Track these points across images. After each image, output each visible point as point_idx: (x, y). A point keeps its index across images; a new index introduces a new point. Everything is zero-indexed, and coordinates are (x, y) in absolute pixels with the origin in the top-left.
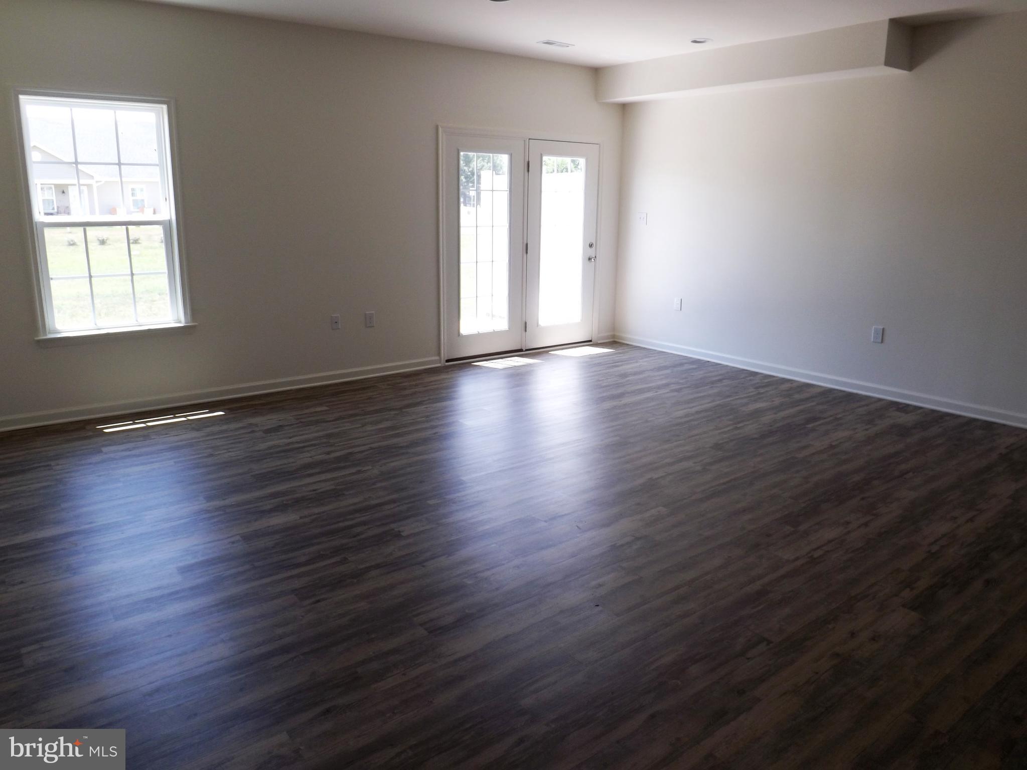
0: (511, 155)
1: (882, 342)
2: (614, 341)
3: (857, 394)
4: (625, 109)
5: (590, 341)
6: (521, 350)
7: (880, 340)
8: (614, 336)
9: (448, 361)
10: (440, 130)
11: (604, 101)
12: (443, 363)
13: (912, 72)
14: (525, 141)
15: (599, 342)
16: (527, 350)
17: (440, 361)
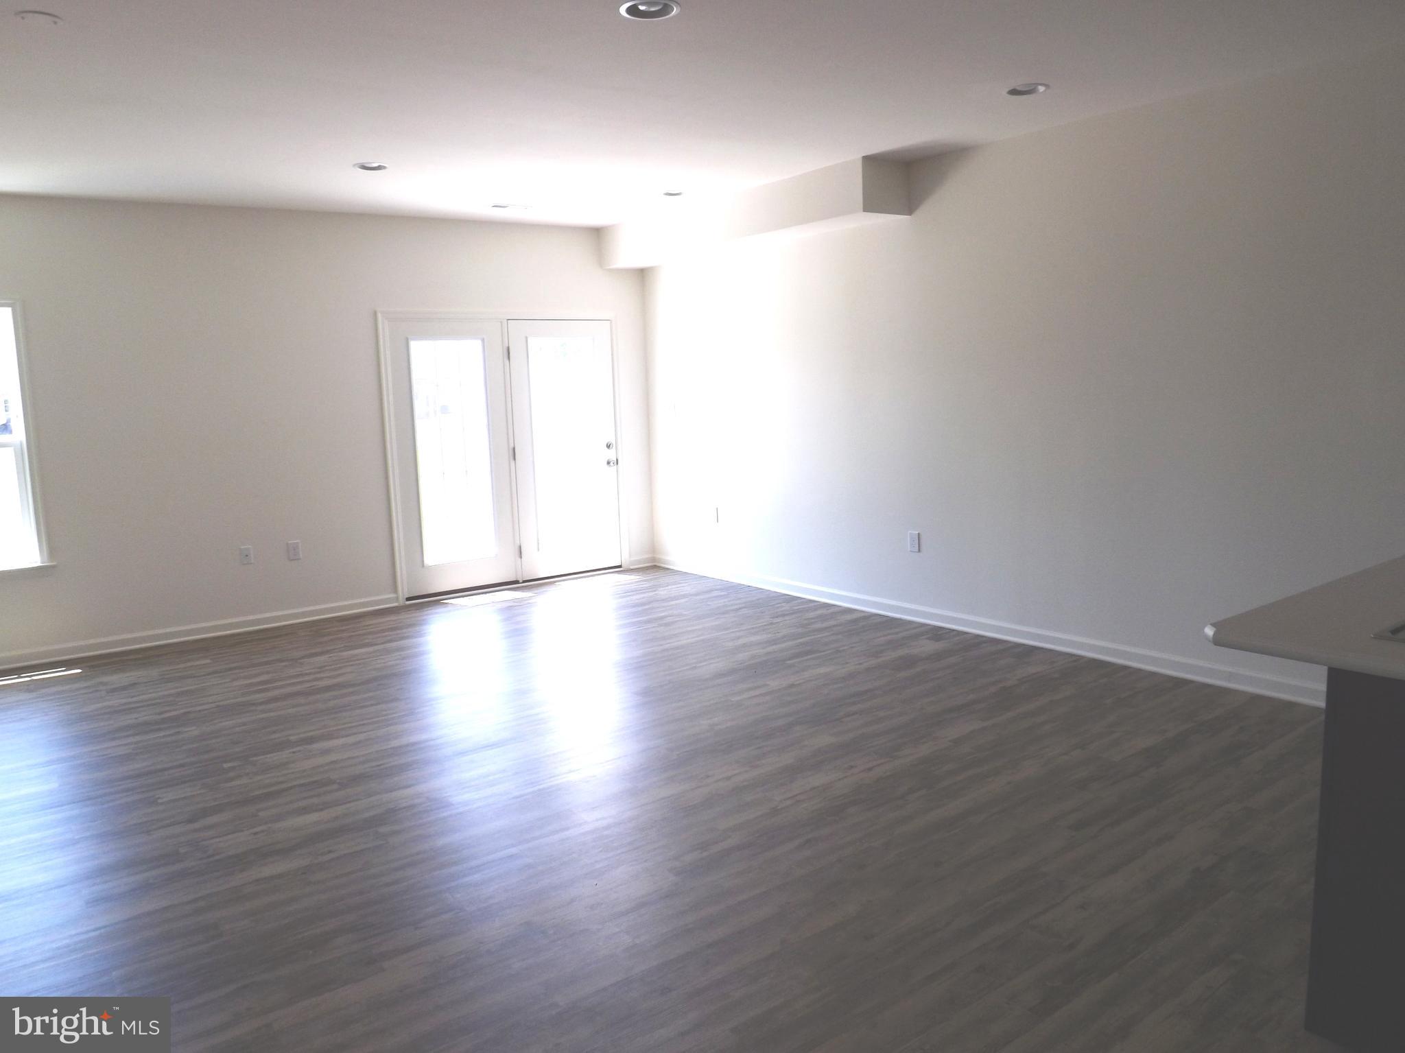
0: (483, 340)
1: (919, 551)
2: (653, 566)
3: (900, 619)
4: (642, 276)
5: (620, 567)
6: (516, 582)
7: (917, 549)
8: (654, 559)
9: (408, 599)
10: (379, 315)
11: (611, 267)
12: (402, 602)
13: (913, 216)
14: (501, 322)
15: (632, 567)
16: (524, 582)
17: (397, 599)
